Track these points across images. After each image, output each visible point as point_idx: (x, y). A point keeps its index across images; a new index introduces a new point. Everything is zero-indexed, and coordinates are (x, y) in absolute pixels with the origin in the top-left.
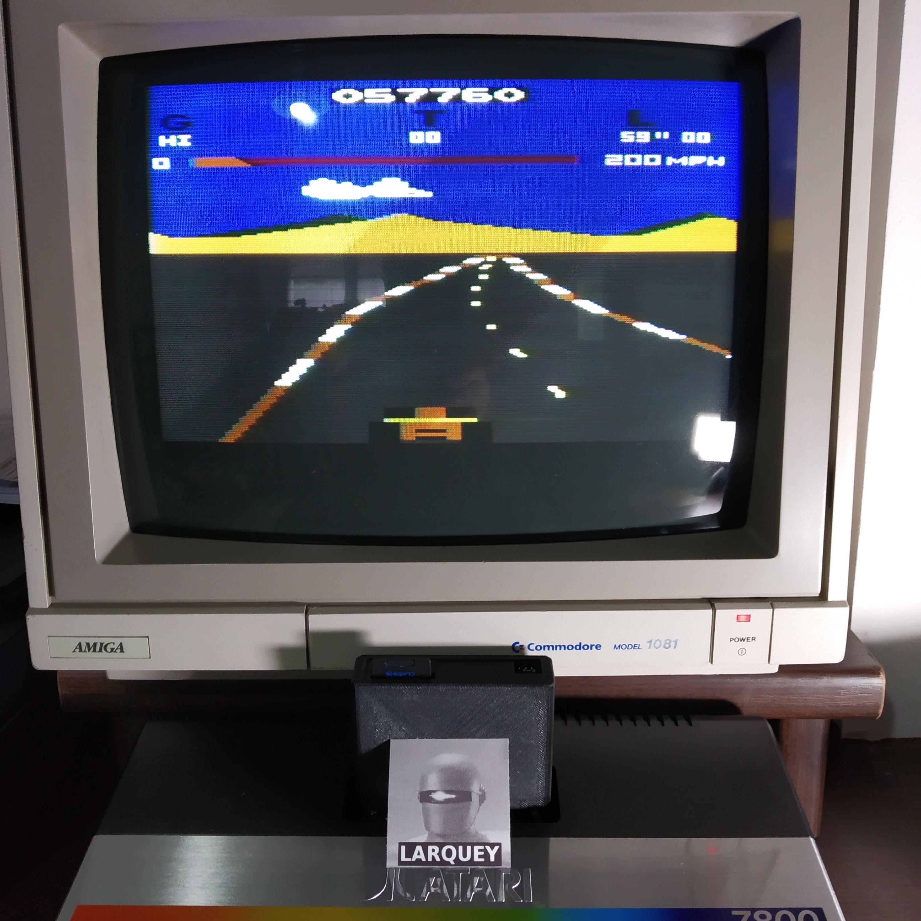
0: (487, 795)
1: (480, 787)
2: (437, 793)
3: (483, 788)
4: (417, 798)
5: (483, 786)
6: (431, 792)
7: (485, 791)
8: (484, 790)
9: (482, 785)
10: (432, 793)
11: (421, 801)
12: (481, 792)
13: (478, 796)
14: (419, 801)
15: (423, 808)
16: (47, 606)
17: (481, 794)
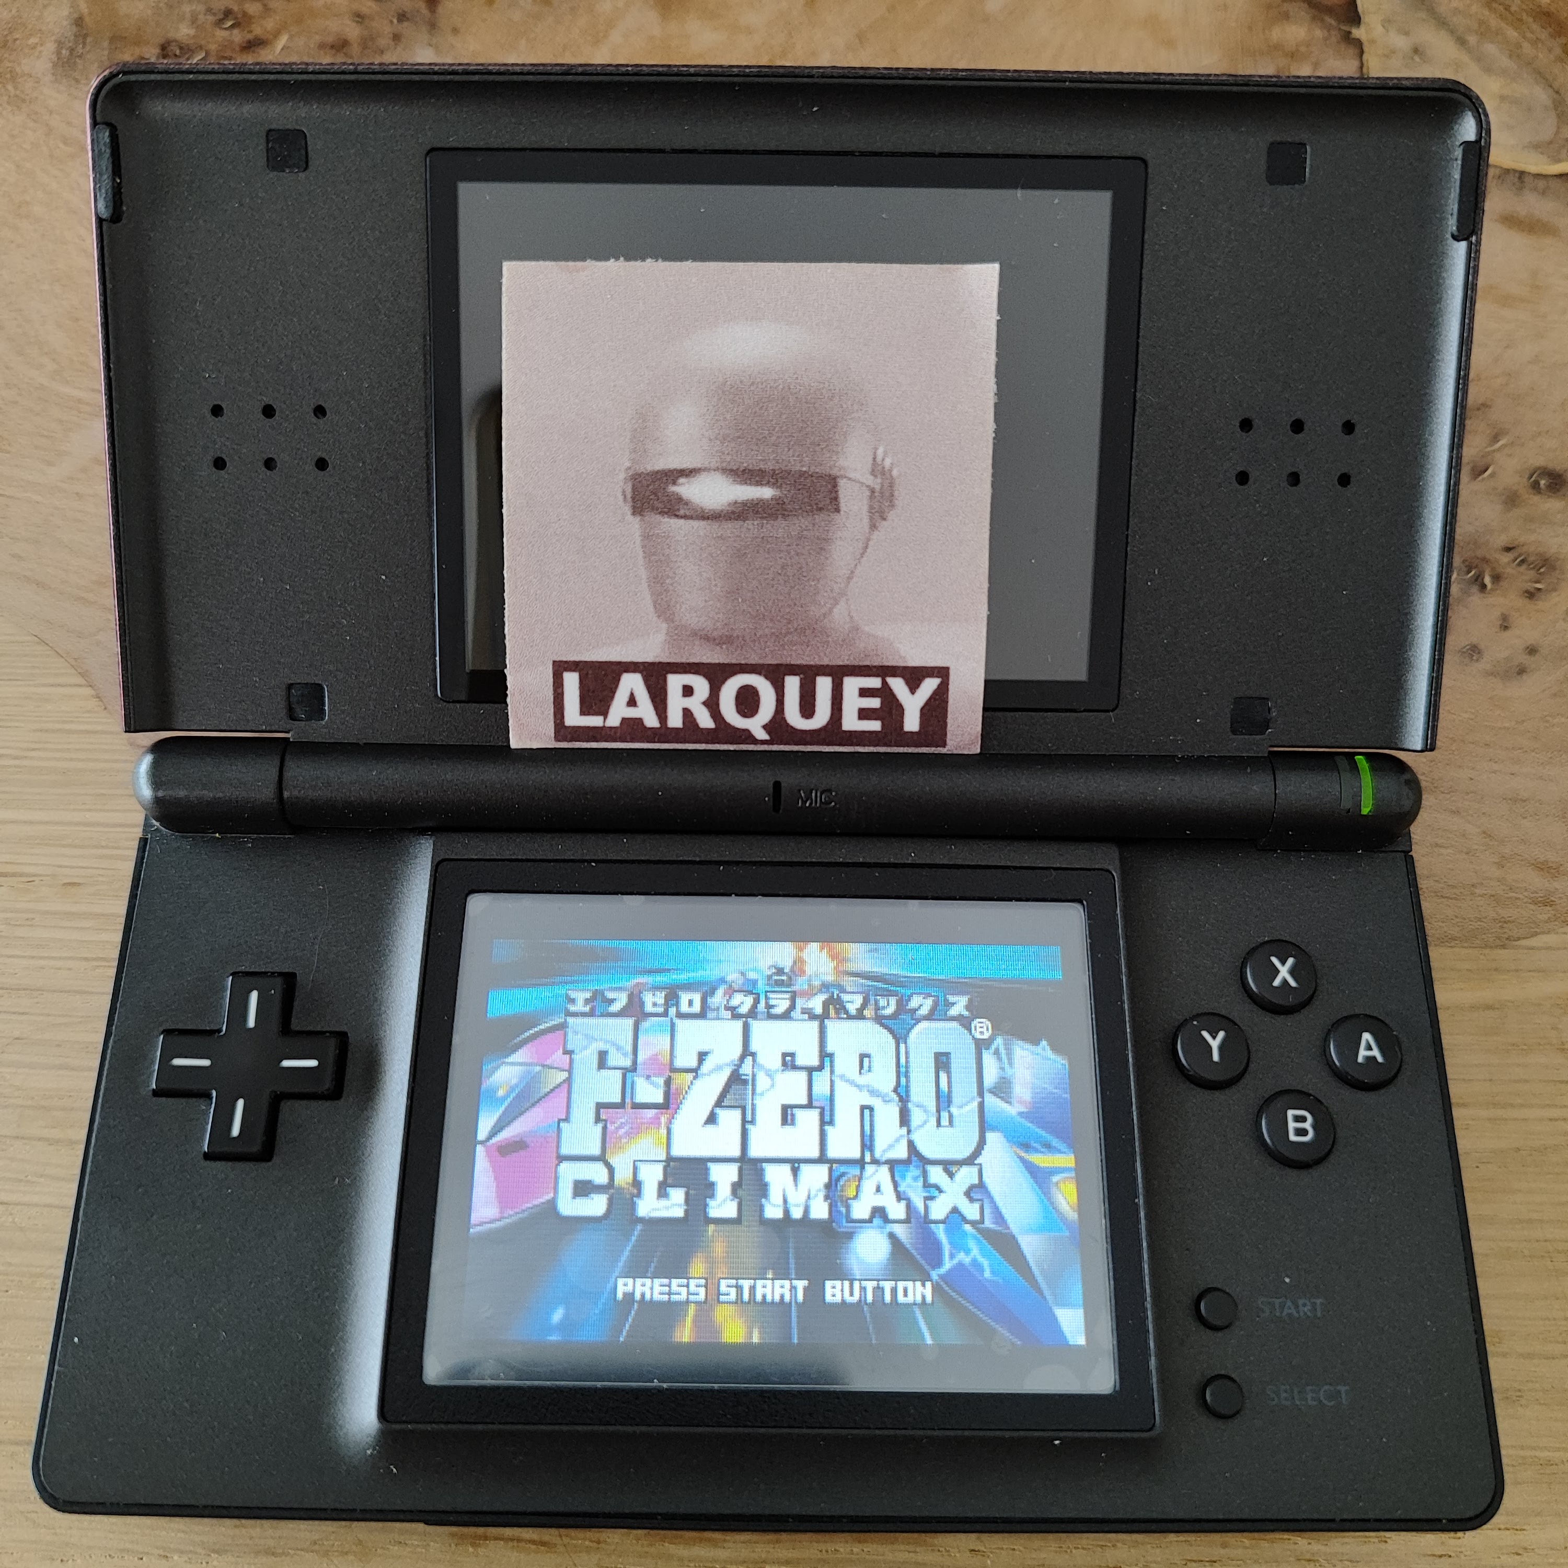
1: (874, 459)
4: (621, 498)
5: (885, 454)
7: (895, 473)
8: (890, 471)
10: (682, 480)
12: (879, 481)
13: (868, 493)
14: (627, 509)
15: (646, 537)
17: (878, 487)
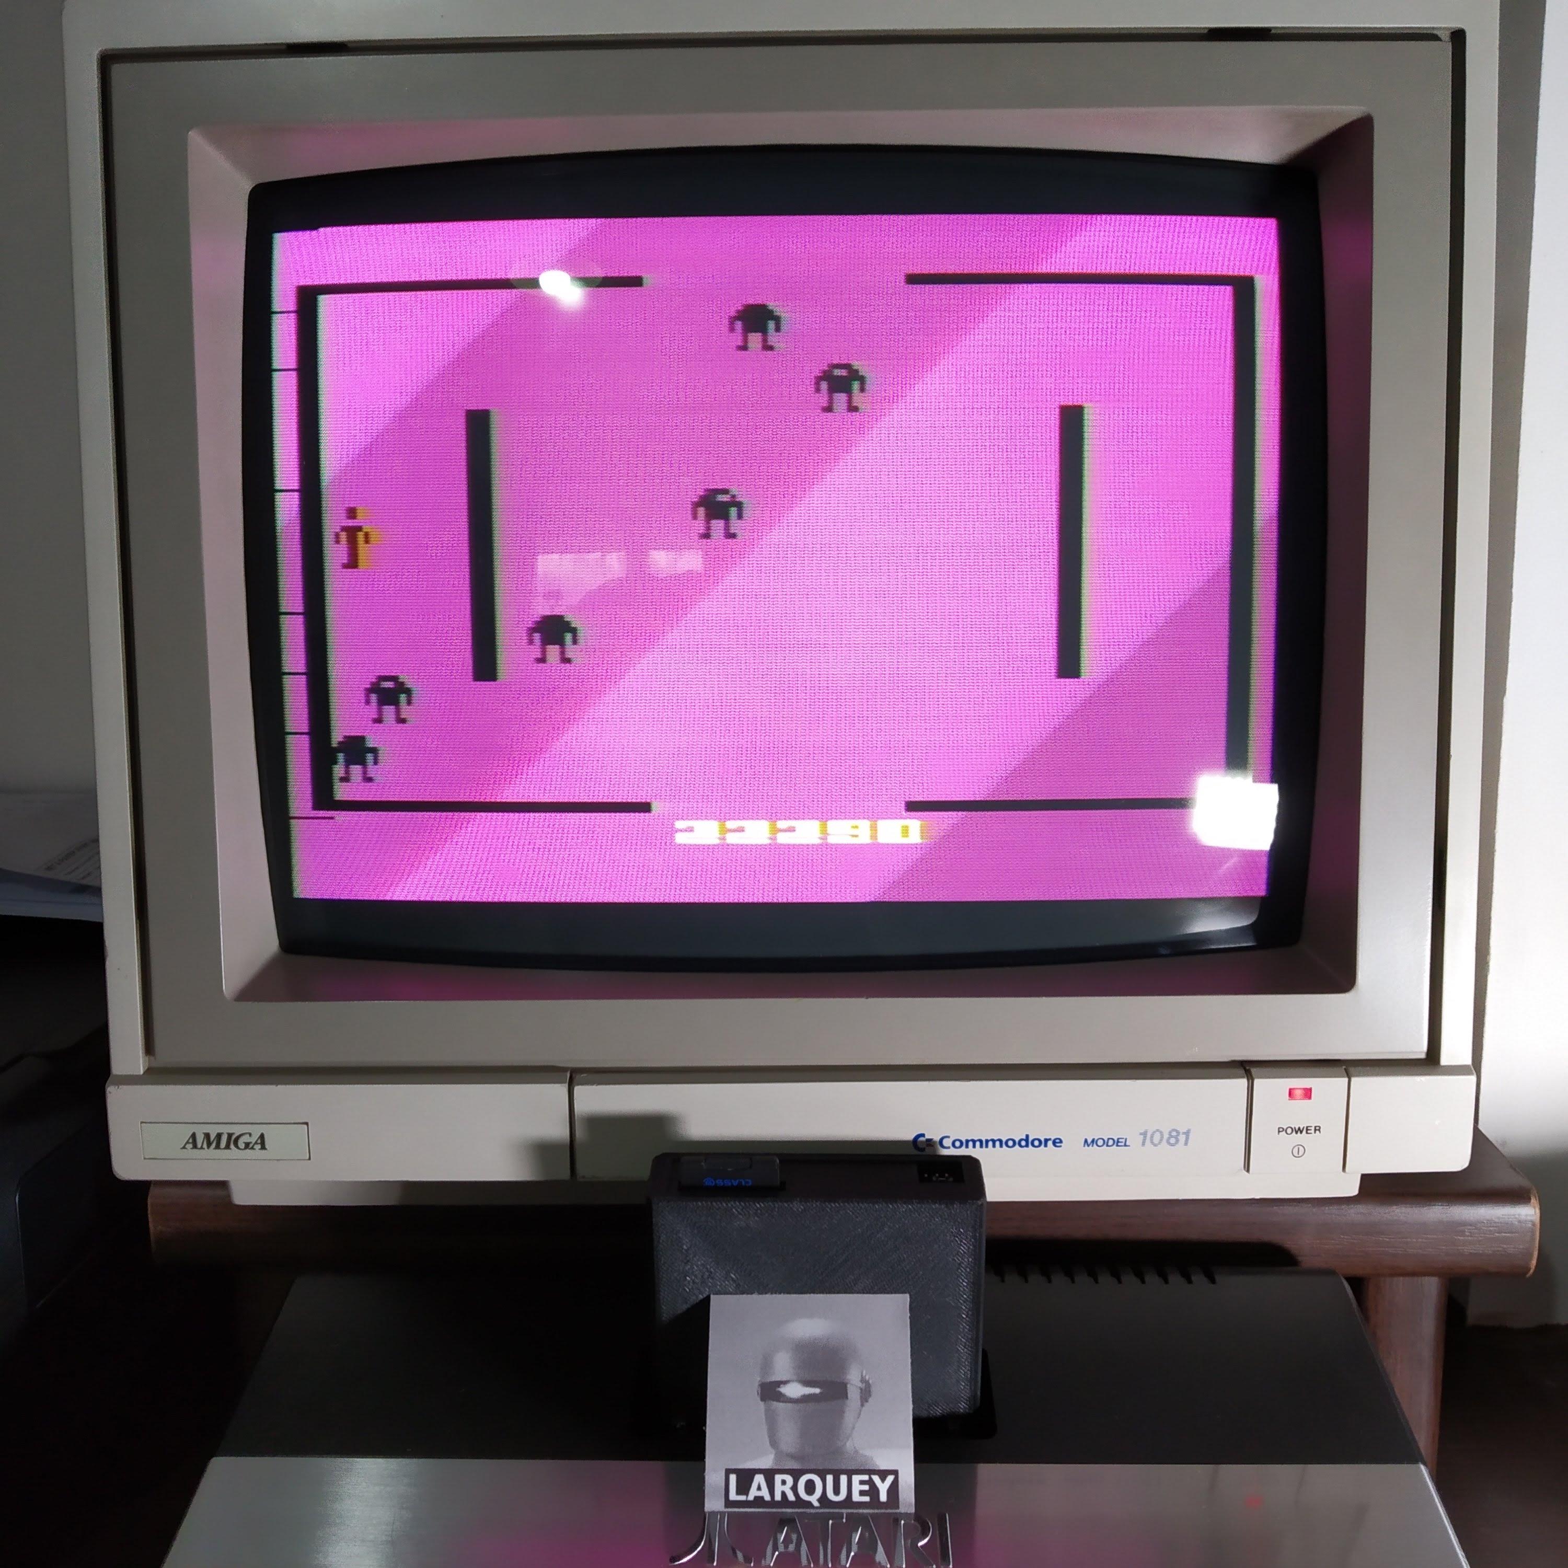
0: (873, 1389)
3: (867, 1378)
9: (864, 1372)
11: (763, 1399)
16: (142, 1072)
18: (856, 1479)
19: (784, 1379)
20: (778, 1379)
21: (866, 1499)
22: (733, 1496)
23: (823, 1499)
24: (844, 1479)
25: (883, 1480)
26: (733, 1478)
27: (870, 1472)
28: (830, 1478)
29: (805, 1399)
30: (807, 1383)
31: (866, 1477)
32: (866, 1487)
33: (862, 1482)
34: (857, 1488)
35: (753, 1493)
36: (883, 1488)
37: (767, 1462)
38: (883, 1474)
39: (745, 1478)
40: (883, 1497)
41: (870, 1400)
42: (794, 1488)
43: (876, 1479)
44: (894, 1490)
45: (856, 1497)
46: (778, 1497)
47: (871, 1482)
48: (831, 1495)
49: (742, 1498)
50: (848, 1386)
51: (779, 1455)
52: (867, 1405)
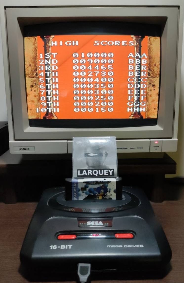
2: (91, 154)
6: (88, 154)
18: (105, 171)
19: (89, 153)
20: (88, 153)
21: (107, 174)
22: (79, 175)
23: (98, 175)
24: (102, 171)
25: (111, 171)
26: (79, 171)
27: (108, 169)
28: (99, 171)
29: (93, 156)
30: (94, 153)
31: (107, 170)
32: (107, 172)
33: (106, 171)
34: (105, 172)
35: (83, 174)
36: (111, 172)
37: (86, 168)
38: (111, 170)
39: (82, 171)
40: (111, 174)
41: (108, 156)
42: (92, 173)
43: (109, 170)
44: (113, 173)
45: (105, 174)
46: (89, 174)
47: (108, 171)
48: (100, 174)
49: (81, 175)
50: (103, 154)
51: (89, 166)
52: (107, 157)
